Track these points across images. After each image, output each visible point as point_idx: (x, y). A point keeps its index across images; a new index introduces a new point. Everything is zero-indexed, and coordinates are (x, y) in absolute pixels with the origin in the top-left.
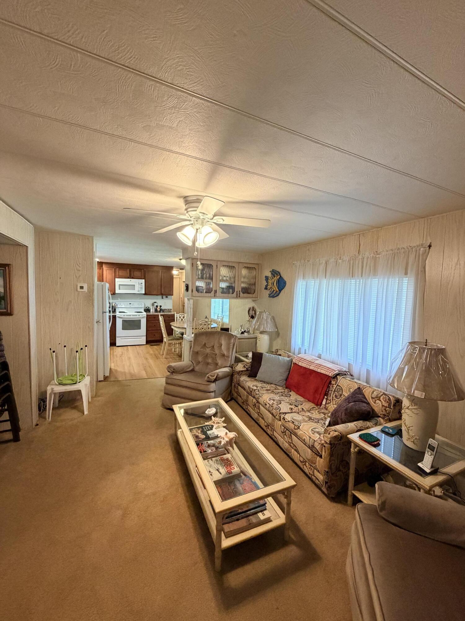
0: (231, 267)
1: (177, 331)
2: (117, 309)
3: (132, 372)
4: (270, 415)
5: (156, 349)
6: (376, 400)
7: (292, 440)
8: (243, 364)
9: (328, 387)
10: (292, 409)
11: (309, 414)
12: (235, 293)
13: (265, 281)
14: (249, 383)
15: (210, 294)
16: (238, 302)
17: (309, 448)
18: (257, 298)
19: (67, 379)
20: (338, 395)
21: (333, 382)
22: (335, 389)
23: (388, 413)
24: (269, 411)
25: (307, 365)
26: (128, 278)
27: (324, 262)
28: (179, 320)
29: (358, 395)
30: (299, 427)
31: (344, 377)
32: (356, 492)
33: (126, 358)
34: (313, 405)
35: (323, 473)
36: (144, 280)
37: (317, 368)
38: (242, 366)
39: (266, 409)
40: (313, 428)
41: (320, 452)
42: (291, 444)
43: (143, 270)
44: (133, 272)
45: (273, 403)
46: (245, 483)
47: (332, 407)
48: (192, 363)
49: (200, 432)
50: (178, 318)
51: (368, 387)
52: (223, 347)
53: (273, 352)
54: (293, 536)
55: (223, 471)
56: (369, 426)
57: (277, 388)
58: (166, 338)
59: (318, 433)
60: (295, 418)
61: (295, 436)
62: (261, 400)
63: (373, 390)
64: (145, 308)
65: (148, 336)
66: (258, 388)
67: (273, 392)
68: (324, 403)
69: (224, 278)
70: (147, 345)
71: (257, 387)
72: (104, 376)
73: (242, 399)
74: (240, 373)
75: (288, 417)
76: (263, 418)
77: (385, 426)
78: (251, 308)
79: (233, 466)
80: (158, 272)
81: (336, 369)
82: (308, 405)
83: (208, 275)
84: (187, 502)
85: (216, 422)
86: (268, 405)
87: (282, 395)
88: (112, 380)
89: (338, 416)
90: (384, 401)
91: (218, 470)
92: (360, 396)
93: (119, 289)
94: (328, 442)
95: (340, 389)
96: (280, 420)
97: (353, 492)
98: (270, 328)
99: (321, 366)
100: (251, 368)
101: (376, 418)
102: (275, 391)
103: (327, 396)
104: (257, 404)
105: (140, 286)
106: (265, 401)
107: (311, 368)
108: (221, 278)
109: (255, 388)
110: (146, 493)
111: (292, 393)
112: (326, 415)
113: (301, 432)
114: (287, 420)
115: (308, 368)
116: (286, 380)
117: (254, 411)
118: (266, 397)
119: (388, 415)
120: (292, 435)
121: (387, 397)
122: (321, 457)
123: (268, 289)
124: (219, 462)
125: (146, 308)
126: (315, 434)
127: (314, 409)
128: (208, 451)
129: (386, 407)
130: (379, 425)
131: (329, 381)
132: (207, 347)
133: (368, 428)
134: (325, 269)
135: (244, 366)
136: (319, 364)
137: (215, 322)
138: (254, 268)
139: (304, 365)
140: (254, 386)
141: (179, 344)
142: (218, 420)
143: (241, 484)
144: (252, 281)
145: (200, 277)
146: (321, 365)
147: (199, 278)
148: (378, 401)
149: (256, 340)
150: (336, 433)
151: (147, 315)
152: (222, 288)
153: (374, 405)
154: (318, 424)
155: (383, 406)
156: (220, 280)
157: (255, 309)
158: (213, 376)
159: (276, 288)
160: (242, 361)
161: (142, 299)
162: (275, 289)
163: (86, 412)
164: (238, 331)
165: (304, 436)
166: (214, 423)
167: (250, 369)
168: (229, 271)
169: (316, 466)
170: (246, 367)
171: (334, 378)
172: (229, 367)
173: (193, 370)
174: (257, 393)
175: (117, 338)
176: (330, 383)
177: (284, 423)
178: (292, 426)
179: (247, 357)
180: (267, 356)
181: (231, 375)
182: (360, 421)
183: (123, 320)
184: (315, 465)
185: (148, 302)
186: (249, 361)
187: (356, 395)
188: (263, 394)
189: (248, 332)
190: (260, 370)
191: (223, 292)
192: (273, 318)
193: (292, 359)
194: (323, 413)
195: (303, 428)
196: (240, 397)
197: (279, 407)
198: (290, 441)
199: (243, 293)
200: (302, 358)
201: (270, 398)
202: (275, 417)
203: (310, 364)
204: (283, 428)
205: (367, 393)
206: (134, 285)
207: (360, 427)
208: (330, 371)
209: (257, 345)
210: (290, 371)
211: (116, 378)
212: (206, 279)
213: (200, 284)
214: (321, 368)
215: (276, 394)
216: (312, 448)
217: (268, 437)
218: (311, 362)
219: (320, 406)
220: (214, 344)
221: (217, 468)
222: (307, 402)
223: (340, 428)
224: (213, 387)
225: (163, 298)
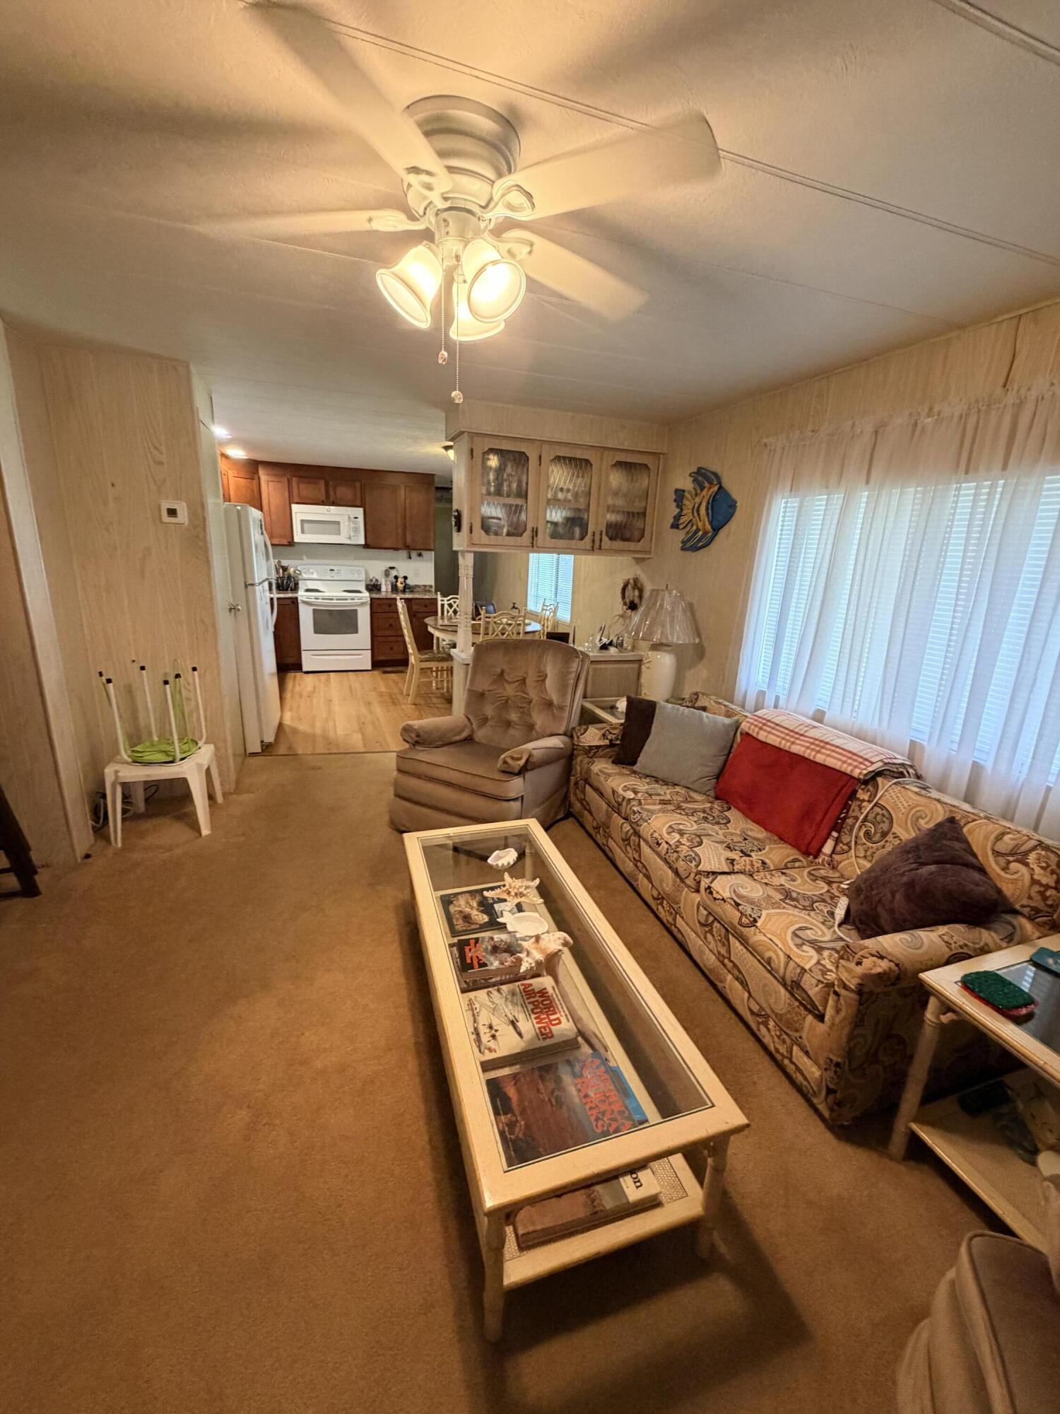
0: (579, 464)
1: (444, 640)
2: (300, 582)
3: (331, 734)
4: (670, 872)
5: (394, 681)
6: (1009, 862)
7: (729, 951)
8: (602, 729)
9: (846, 807)
10: (732, 861)
11: (783, 880)
12: (588, 538)
13: (675, 504)
14: (617, 781)
15: (519, 538)
16: (594, 563)
17: (784, 985)
18: (650, 552)
19: (155, 749)
20: (875, 833)
21: (862, 795)
22: (866, 816)
23: (1050, 906)
24: (666, 861)
25: (783, 742)
26: (323, 503)
27: (869, 429)
28: (448, 612)
29: (948, 843)
30: (755, 921)
31: (899, 783)
32: (925, 1128)
33: (322, 700)
34: (794, 854)
35: (822, 1062)
36: (361, 510)
37: (813, 750)
38: (600, 733)
39: (659, 855)
40: (797, 926)
41: (817, 1003)
42: (726, 961)
43: (358, 484)
44: (335, 489)
45: (678, 841)
46: (587, 1074)
47: (855, 865)
48: (469, 719)
49: (475, 904)
50: (446, 607)
51: (981, 818)
52: (548, 681)
53: (683, 699)
54: (723, 1249)
55: (528, 1026)
56: (986, 944)
57: (690, 797)
58: (414, 654)
59: (814, 944)
60: (742, 891)
61: (740, 941)
62: (645, 829)
63: (1000, 830)
64: (369, 583)
65: (376, 651)
66: (640, 795)
67: (679, 807)
68: (828, 848)
69: (560, 496)
70: (376, 673)
71: (636, 792)
72: (262, 742)
73: (594, 819)
74: (592, 752)
75: (723, 886)
76: (648, 877)
77: (1042, 949)
78: (632, 581)
79: (558, 1015)
80: (395, 488)
81: (876, 757)
82: (778, 853)
83: (514, 485)
84: (426, 1100)
85: (513, 893)
86: (664, 845)
87: (705, 819)
88: (281, 753)
89: (880, 901)
90: (1042, 868)
91: (513, 1023)
92: (957, 845)
93: (303, 532)
94: (853, 987)
95: (883, 815)
96: (698, 891)
97: (914, 1126)
98: (679, 634)
99: (828, 746)
100: (621, 741)
101: (1008, 917)
102: (685, 805)
103: (839, 832)
104: (632, 838)
105: (352, 526)
106: (656, 835)
107: (795, 749)
108: (549, 496)
109: (630, 795)
110: (318, 1064)
111: (733, 814)
112: (835, 886)
113: (760, 937)
114: (718, 897)
115: (787, 748)
116: (718, 776)
117: (623, 855)
118: (659, 824)
119: (1049, 910)
120: (731, 937)
121: (1052, 856)
122: (821, 1018)
123: (681, 527)
124: (518, 999)
125: (371, 580)
126: (805, 948)
127: (797, 864)
128: (492, 964)
129: (1047, 887)
130: (1019, 944)
131: (850, 791)
132: (507, 681)
133: (984, 951)
134: (869, 452)
135: (604, 735)
136: (822, 741)
137: (535, 617)
138: (646, 466)
139: (773, 740)
140: (626, 789)
141: (447, 670)
142: (521, 887)
143: (574, 1075)
144: (638, 506)
145: (492, 489)
146: (827, 743)
147: (489, 494)
148: (1014, 866)
149: (640, 668)
150: (883, 965)
151: (372, 599)
152: (552, 523)
153: (998, 875)
154: (812, 913)
155: (1034, 882)
156: (549, 501)
157: (642, 584)
158: (519, 759)
159: (704, 523)
160: (596, 720)
161: (363, 559)
162: (700, 524)
163: (205, 831)
164: (593, 641)
165: (769, 950)
166: (509, 893)
167: (618, 742)
168: (573, 475)
169: (801, 1037)
170: (609, 737)
171: (866, 782)
172: (565, 734)
173: (469, 740)
174: (635, 809)
175: (303, 653)
176: (852, 796)
177: (708, 902)
178: (733, 915)
179: (612, 709)
180: (666, 709)
181: (568, 758)
182: (957, 926)
183: (314, 610)
184: (798, 1035)
185: (376, 567)
186: (616, 720)
187: (944, 842)
188: (652, 812)
189: (620, 645)
190: (646, 748)
191: (554, 536)
192: (691, 608)
193: (737, 721)
194: (824, 879)
195: (768, 927)
196: (590, 812)
197: (697, 854)
198: (723, 951)
199: (611, 539)
200: (769, 721)
201: (670, 827)
202: (682, 880)
203: (792, 740)
204: (705, 913)
205: (979, 837)
206: (338, 523)
207: (961, 947)
208: (855, 764)
209: (643, 680)
210: (730, 752)
211: (290, 748)
212: (508, 496)
213: (493, 510)
214: (828, 752)
215: (687, 814)
216: (794, 987)
217: (658, 929)
218: (797, 733)
219: (816, 857)
220: (526, 673)
221: (511, 1018)
222: (775, 842)
223: (893, 943)
224: (516, 786)
225: (410, 558)
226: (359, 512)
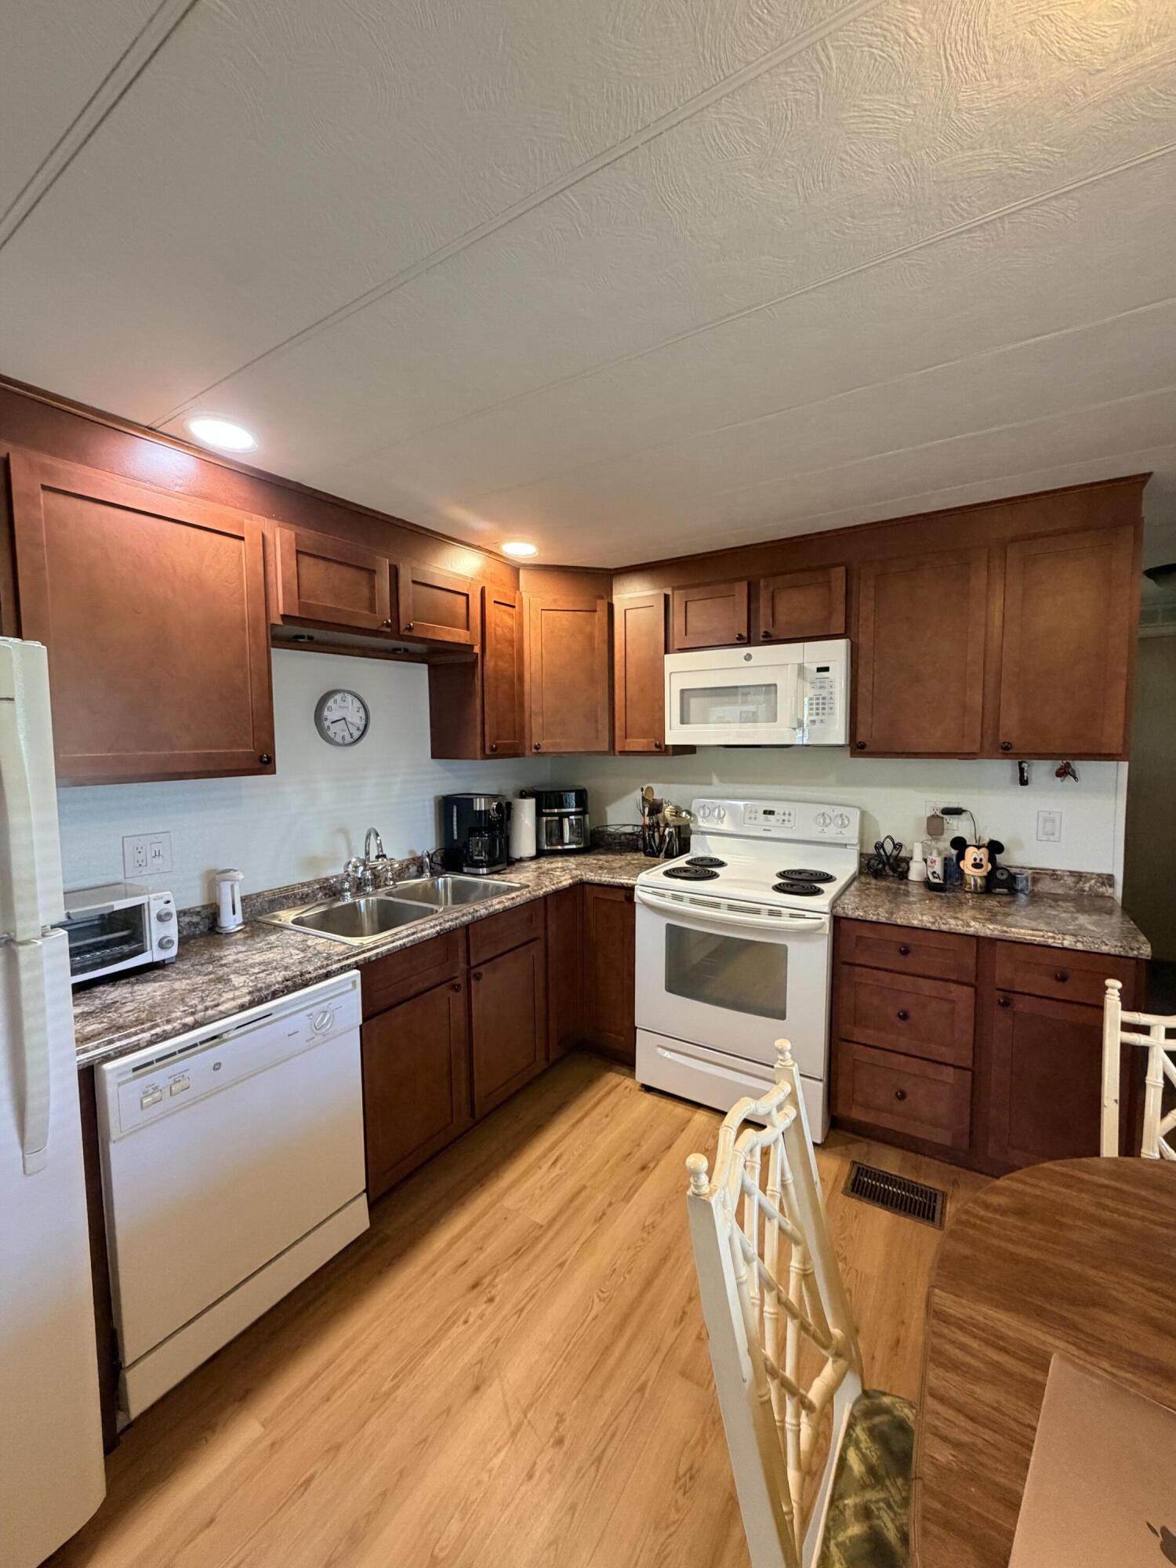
2: (693, 838)
36: (841, 647)
44: (773, 600)
64: (872, 851)
93: (685, 719)
105: (816, 692)
125: (880, 846)
185: (899, 807)
206: (773, 688)
225: (1024, 782)
226: (835, 653)
